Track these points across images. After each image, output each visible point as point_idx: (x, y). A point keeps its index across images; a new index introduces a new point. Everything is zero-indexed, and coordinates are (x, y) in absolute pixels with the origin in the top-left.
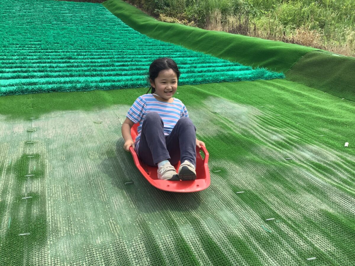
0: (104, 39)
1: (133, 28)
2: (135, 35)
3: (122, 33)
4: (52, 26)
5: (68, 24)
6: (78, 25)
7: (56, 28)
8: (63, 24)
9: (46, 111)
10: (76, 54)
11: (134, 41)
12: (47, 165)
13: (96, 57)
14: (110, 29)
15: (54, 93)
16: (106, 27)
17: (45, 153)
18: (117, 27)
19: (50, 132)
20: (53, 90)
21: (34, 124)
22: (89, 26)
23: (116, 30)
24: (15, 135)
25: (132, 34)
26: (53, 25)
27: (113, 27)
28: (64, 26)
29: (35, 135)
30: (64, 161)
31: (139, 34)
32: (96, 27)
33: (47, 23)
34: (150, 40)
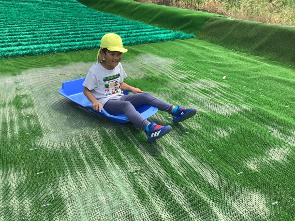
0: (58, 13)
1: (80, 3)
2: (83, 8)
3: (71, 7)
4: (13, 5)
5: (25, 2)
6: (34, 2)
7: (16, 5)
8: (21, 2)
9: (25, 69)
10: (37, 27)
11: (82, 14)
12: (34, 100)
13: (53, 28)
14: (62, 4)
15: (28, 57)
16: (58, 3)
17: (31, 94)
18: (67, 2)
19: (31, 82)
20: (27, 54)
21: (19, 78)
22: (43, 3)
23: (67, 5)
24: (7, 85)
25: (80, 7)
26: (13, 3)
27: (64, 3)
28: (23, 4)
29: (21, 84)
30: (44, 97)
31: (86, 7)
32: (50, 3)
33: (8, 2)
34: (95, 13)
